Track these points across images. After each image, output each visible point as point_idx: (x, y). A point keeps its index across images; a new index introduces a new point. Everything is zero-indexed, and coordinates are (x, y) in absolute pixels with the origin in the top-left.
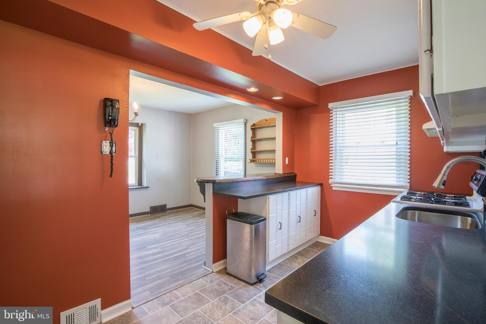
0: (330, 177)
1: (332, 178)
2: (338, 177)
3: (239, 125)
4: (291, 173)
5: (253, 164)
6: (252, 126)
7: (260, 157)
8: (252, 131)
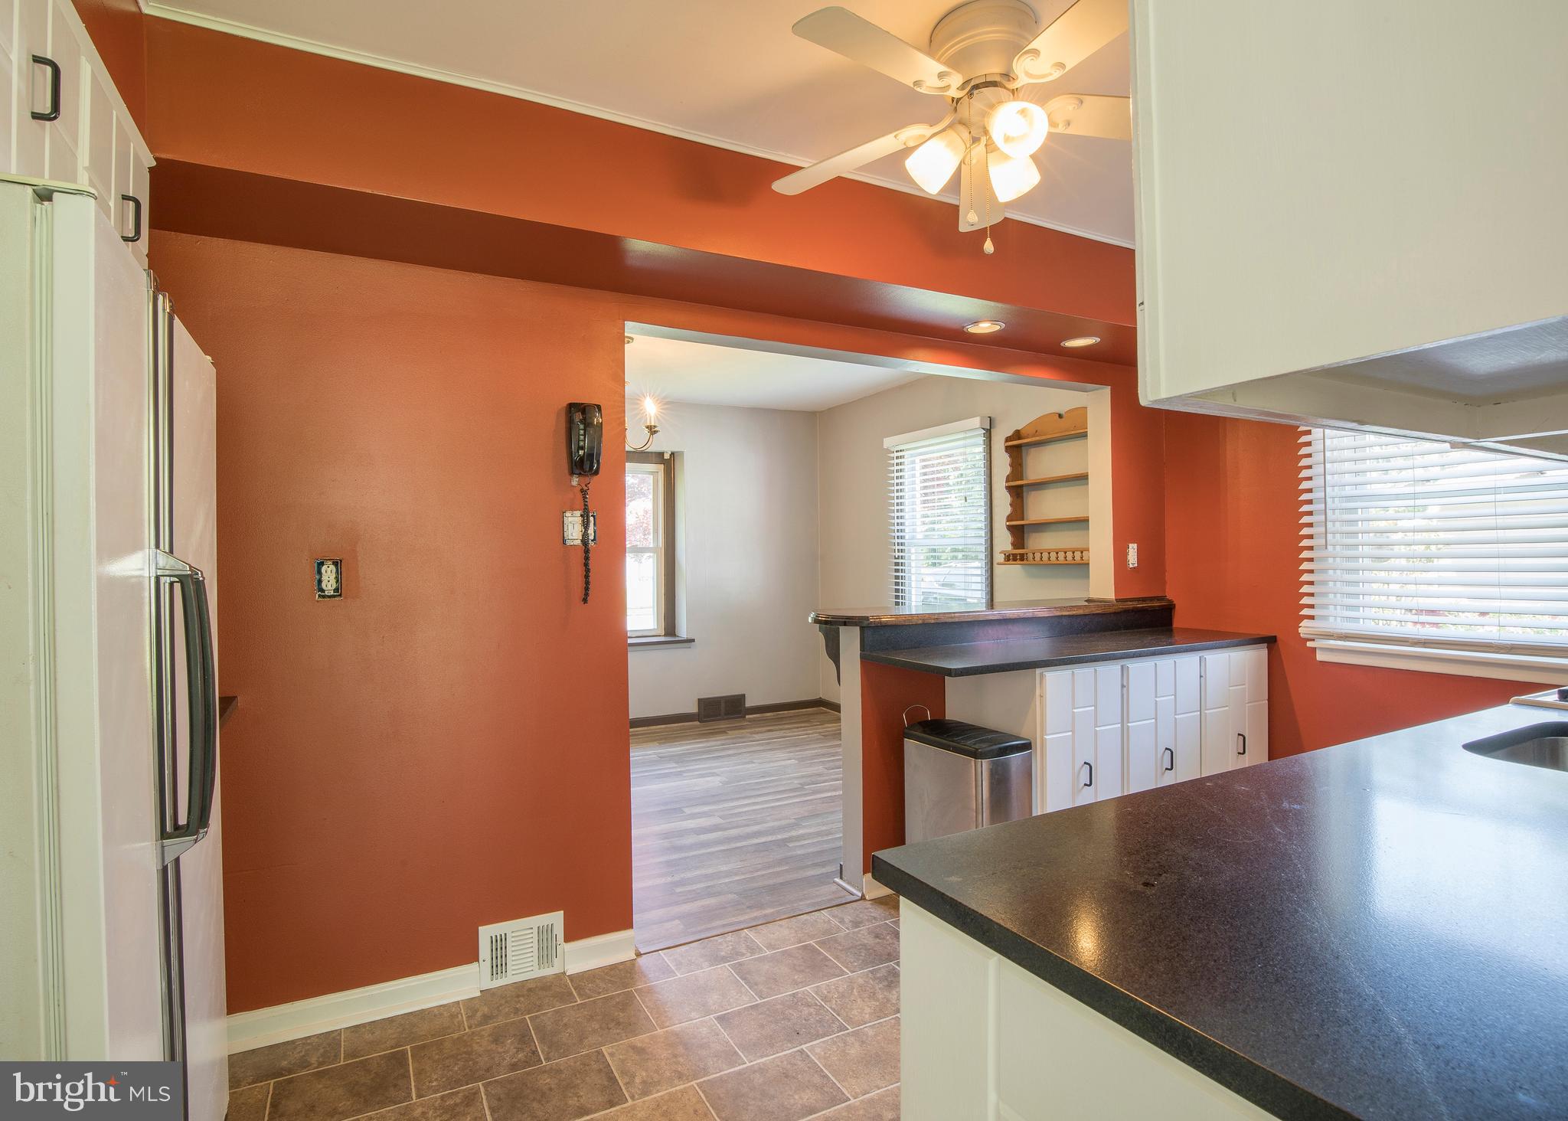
0: (1305, 612)
1: (1312, 618)
2: (1340, 612)
3: (964, 438)
4: (1151, 599)
5: (1016, 569)
6: (1008, 439)
7: (1042, 543)
8: (1010, 456)
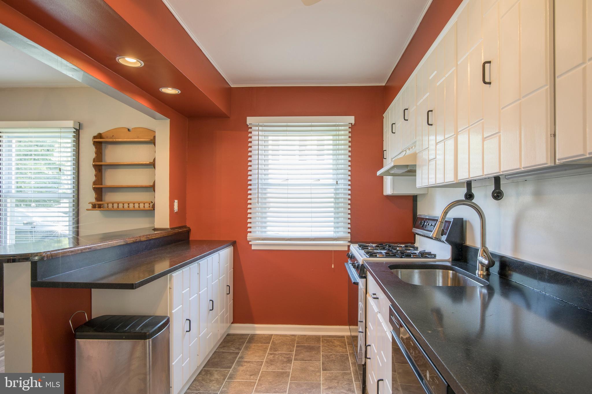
1: (250, 232)
2: (260, 229)
4: (180, 228)
6: (95, 137)
7: (110, 198)
8: (96, 148)
